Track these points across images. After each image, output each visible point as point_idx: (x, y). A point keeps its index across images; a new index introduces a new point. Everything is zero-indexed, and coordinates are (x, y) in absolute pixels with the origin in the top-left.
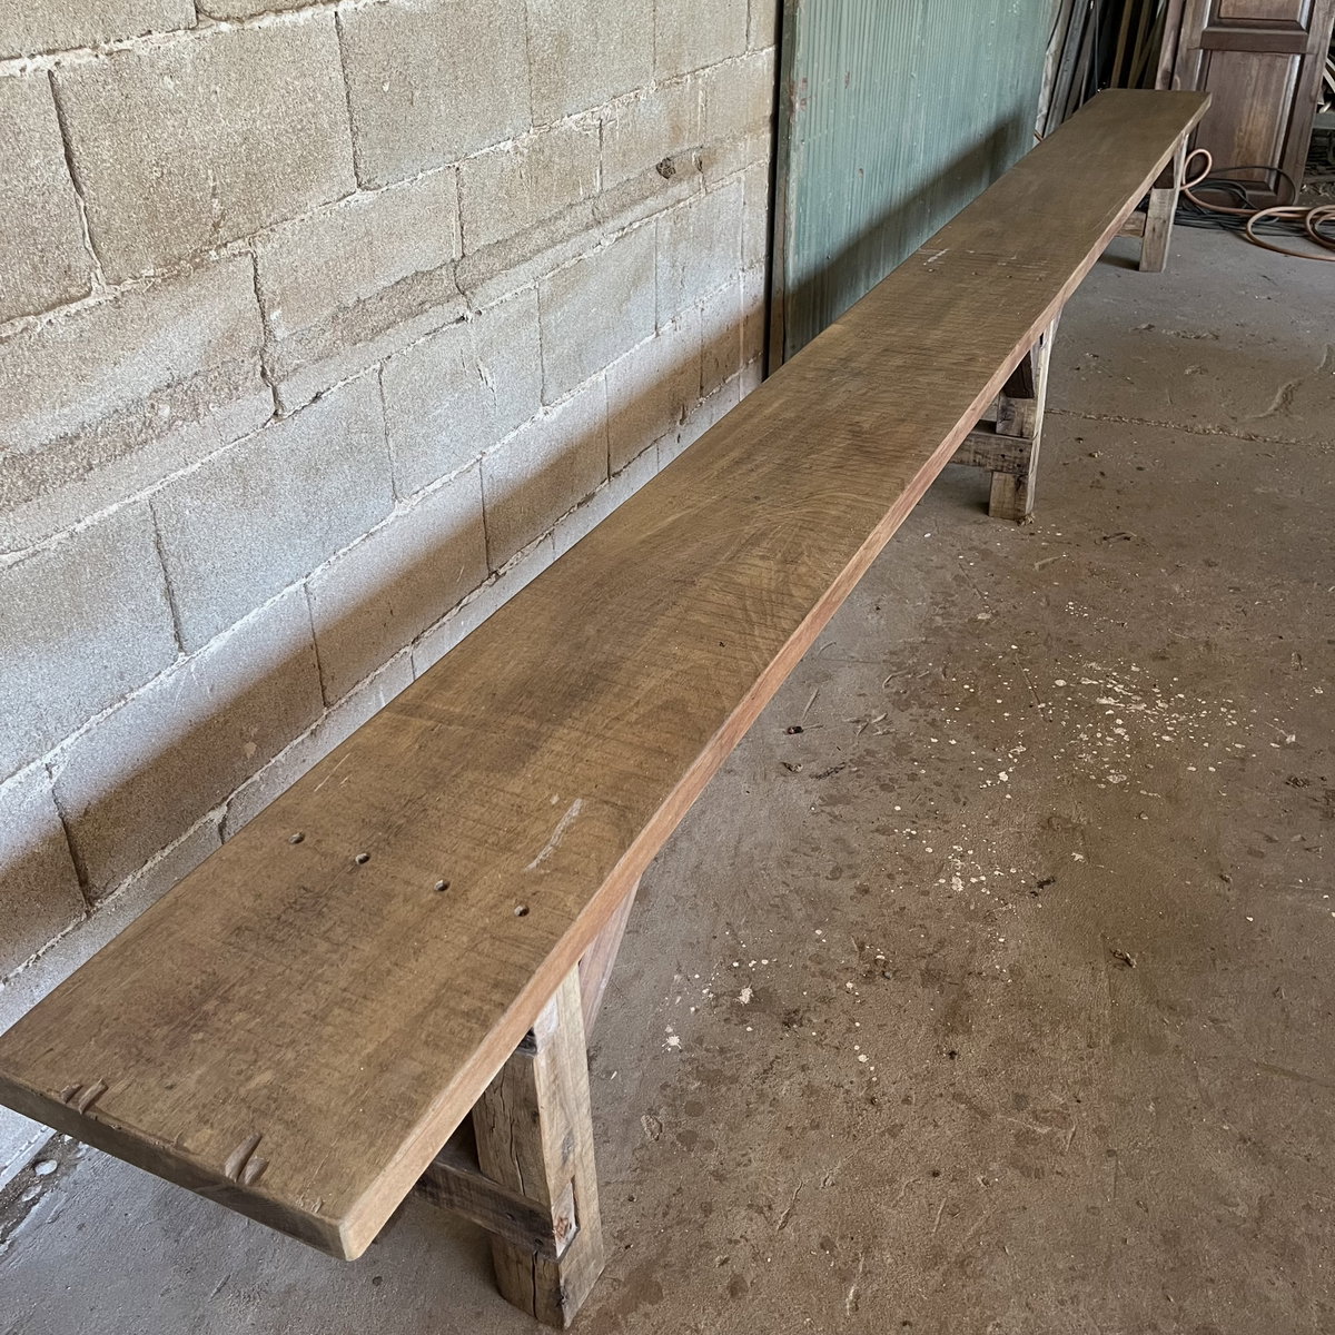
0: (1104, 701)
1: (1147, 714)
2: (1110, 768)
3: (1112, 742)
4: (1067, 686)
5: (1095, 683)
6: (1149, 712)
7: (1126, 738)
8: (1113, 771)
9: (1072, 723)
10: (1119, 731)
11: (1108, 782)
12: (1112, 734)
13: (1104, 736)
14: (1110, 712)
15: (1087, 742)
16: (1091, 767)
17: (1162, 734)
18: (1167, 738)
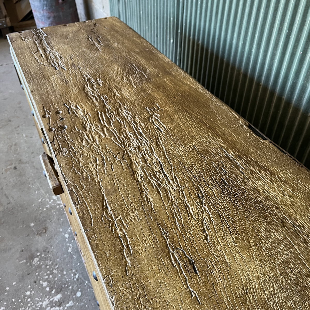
0: (59, 296)
1: (41, 301)
2: (40, 263)
3: (45, 276)
4: (75, 294)
5: (67, 305)
6: (41, 303)
7: (41, 282)
8: (38, 263)
9: (63, 275)
10: (45, 284)
11: (37, 256)
12: (47, 280)
13: (49, 277)
14: (53, 292)
15: (53, 270)
16: (46, 259)
17: (30, 294)
18: (28, 293)
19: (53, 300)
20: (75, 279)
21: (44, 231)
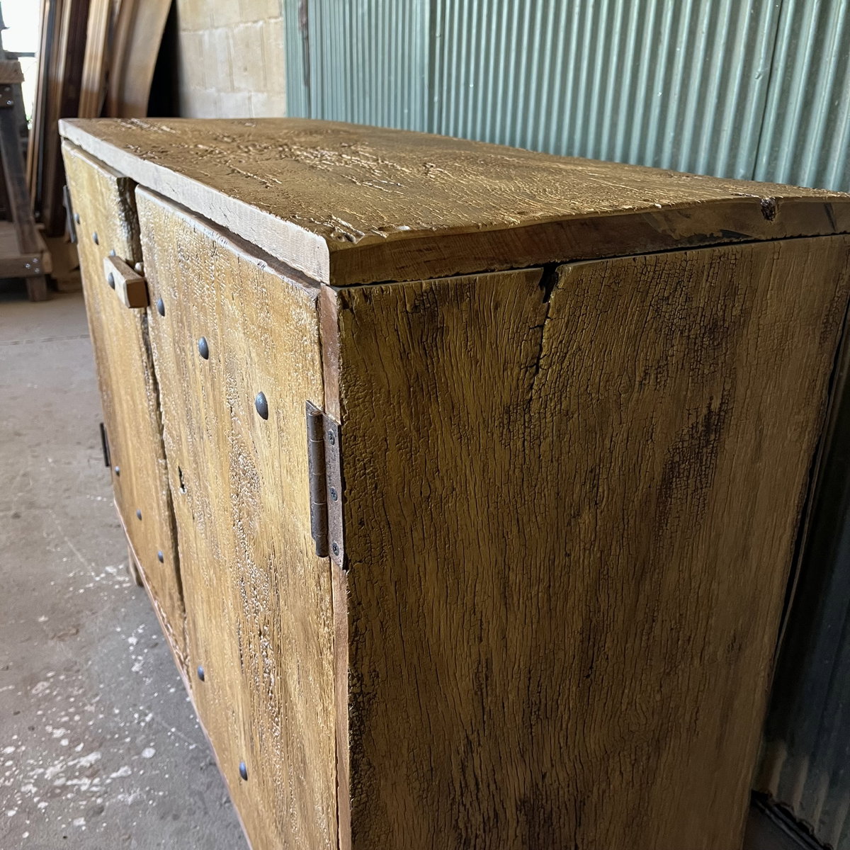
0: (93, 757)
1: (40, 767)
2: (51, 692)
3: (62, 717)
4: (139, 753)
5: (114, 775)
6: (41, 770)
7: (49, 729)
8: (48, 691)
9: (110, 714)
10: (58, 733)
11: (47, 679)
12: (64, 725)
13: (71, 719)
14: (79, 748)
15: (84, 705)
16: (69, 684)
17: (14, 752)
19: (75, 765)
20: (143, 724)
21: (74, 631)
